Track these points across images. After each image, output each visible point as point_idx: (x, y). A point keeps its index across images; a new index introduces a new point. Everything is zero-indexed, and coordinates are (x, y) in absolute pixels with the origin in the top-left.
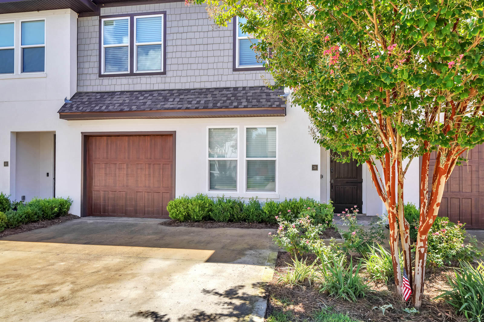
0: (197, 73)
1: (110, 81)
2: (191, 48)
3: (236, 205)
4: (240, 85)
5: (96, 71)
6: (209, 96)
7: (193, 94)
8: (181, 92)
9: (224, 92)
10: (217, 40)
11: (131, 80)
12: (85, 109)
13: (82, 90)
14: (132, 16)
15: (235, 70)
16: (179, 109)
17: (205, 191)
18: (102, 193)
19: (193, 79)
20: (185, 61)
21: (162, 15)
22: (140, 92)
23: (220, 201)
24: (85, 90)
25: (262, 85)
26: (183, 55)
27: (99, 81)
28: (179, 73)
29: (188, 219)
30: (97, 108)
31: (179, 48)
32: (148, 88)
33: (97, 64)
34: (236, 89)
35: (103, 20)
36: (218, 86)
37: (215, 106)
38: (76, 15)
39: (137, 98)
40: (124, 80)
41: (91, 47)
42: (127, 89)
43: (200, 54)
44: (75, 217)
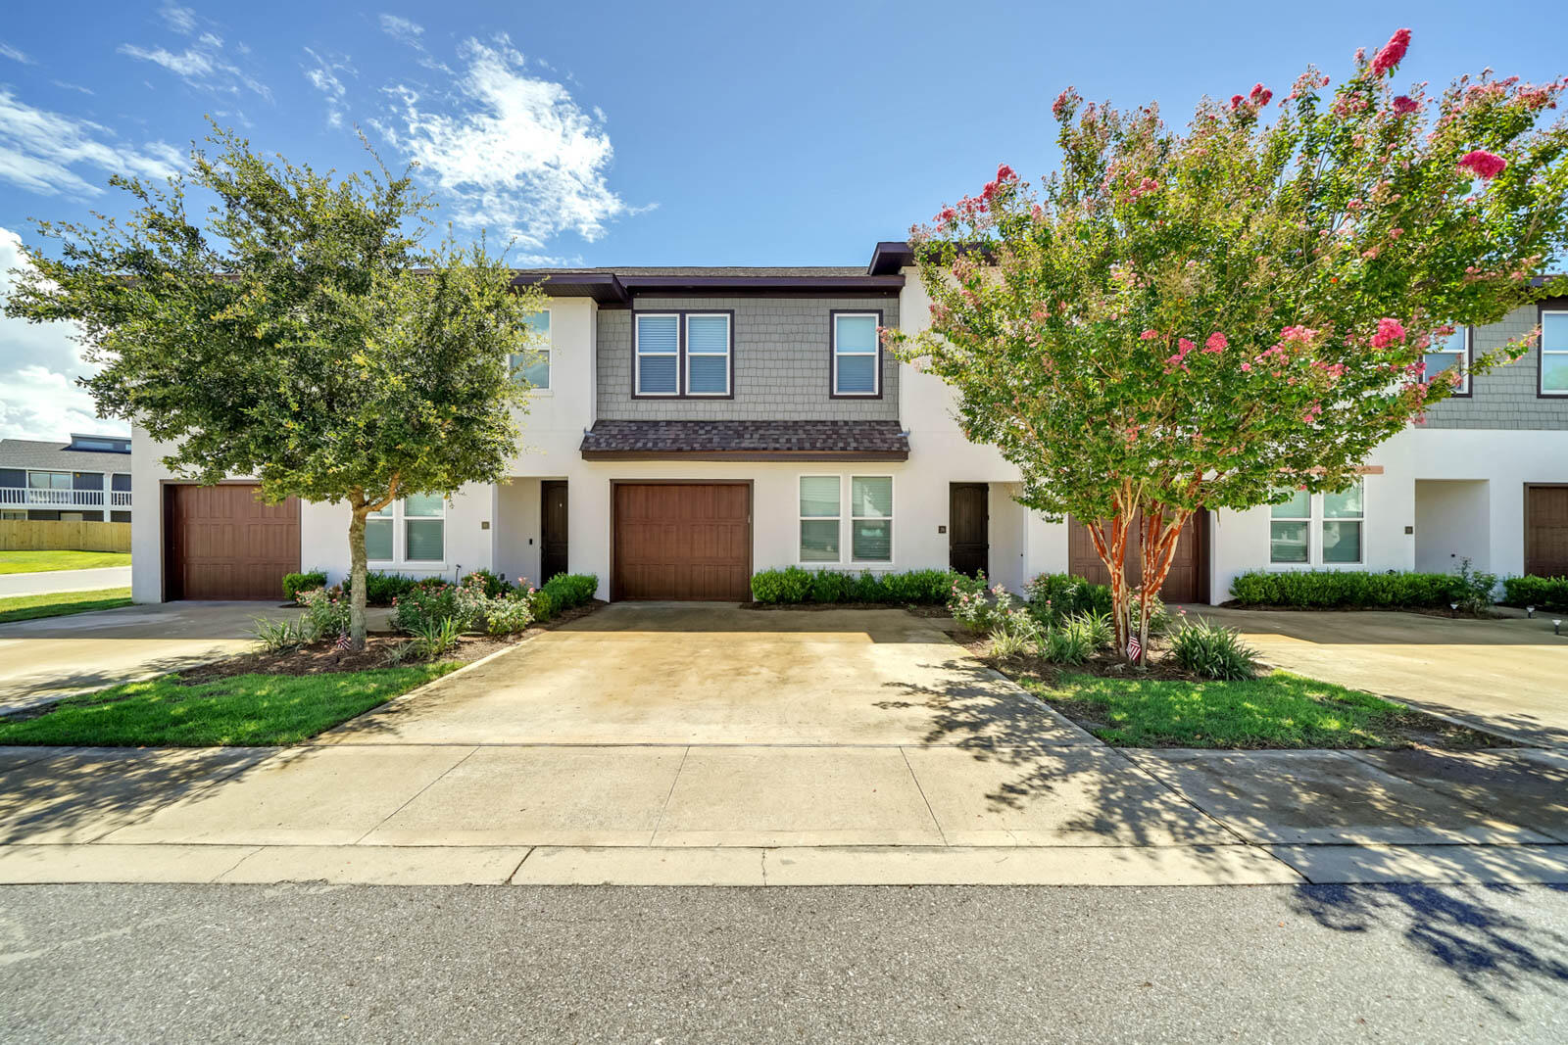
0: (779, 398)
1: (649, 405)
2: (770, 364)
3: (845, 581)
4: (839, 417)
5: (627, 389)
6: (800, 432)
7: (776, 428)
8: (757, 425)
9: (820, 427)
10: (807, 355)
11: (681, 405)
12: (620, 446)
13: (603, 417)
14: (683, 313)
15: (832, 397)
16: (764, 449)
17: (798, 564)
18: (639, 569)
19: (773, 407)
20: (762, 381)
21: (728, 316)
22: (697, 423)
23: (822, 573)
24: (610, 416)
25: (869, 419)
26: (759, 372)
27: (632, 405)
28: (753, 398)
29: (783, 601)
30: (640, 445)
31: (753, 363)
32: (707, 417)
33: (628, 380)
34: (834, 423)
35: (637, 316)
36: (809, 419)
37: (813, 447)
38: (596, 305)
39: (696, 432)
40: (671, 405)
41: (619, 354)
42: (675, 417)
43: (783, 373)
44: (601, 604)
